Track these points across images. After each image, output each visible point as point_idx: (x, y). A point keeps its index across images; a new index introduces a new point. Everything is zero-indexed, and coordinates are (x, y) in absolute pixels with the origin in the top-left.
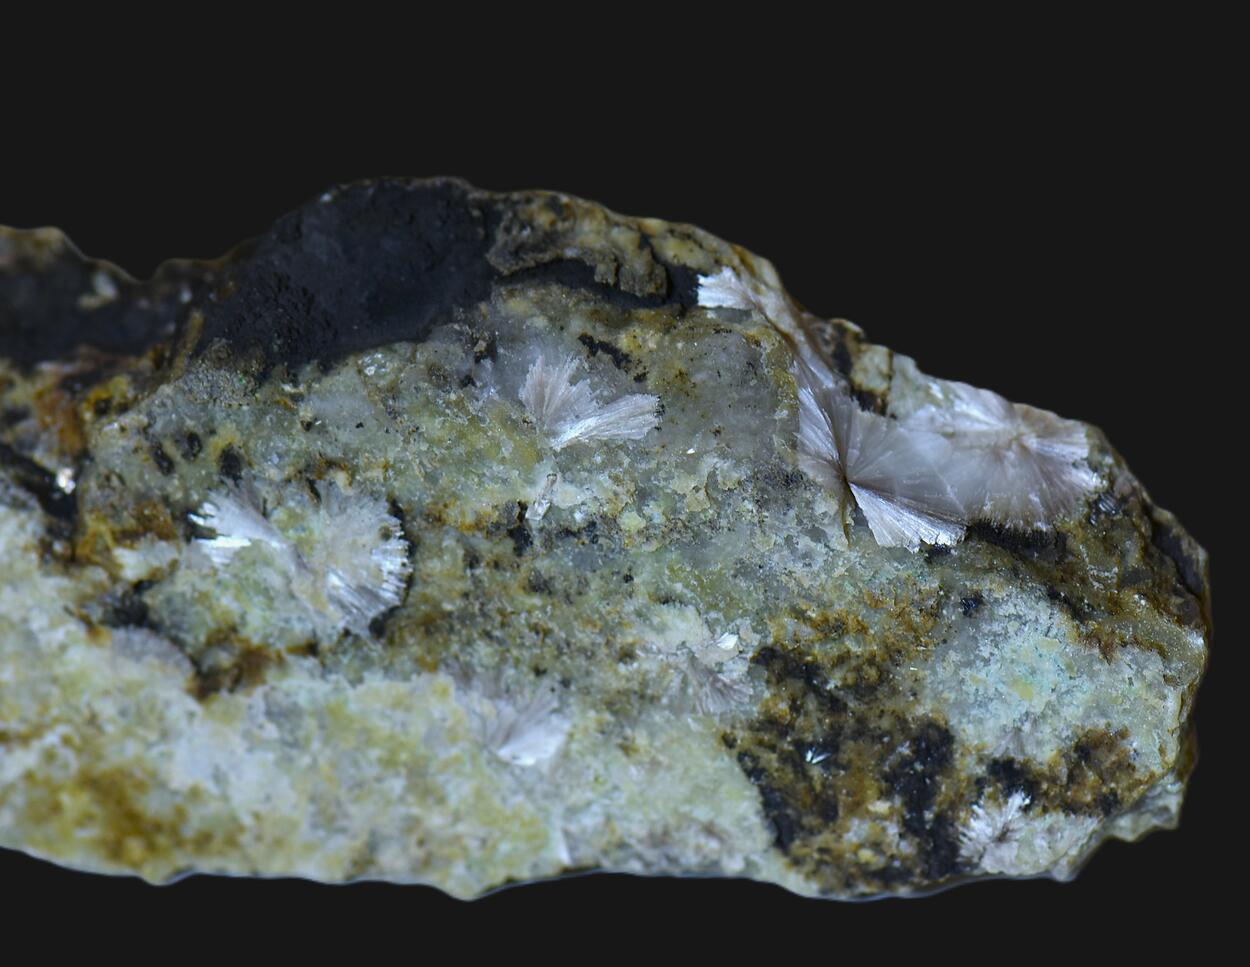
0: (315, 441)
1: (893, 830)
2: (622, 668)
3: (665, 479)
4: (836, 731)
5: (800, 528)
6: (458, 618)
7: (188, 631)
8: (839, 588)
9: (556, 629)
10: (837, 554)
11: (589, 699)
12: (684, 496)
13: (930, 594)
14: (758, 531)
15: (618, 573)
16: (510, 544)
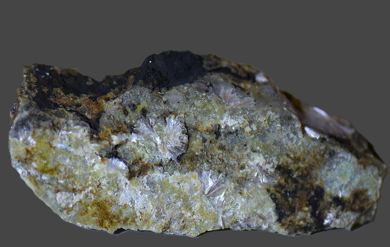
0: (166, 107)
1: (309, 215)
2: (241, 171)
3: (257, 118)
4: (296, 187)
5: (291, 131)
6: (200, 156)
7: (128, 160)
8: (299, 148)
9: (225, 160)
10: (300, 139)
11: (232, 179)
12: (262, 122)
13: (322, 150)
14: (280, 132)
15: (243, 144)
16: (215, 136)
